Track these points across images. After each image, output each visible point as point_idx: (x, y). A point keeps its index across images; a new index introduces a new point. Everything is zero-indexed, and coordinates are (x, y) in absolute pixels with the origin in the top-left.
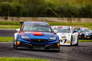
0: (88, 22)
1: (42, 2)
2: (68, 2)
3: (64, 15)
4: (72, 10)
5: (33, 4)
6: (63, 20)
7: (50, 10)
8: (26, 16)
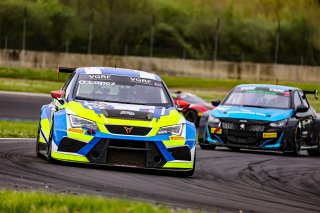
0: (298, 79)
1: (140, 5)
2: (231, 8)
3: (215, 53)
4: (244, 35)
5: (111, 8)
6: (212, 68)
7: (168, 34)
8: (85, 52)
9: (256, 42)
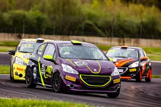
0: (151, 46)
1: (77, 12)
2: (119, 13)
3: (112, 34)
4: (126, 25)
5: (63, 13)
6: (111, 41)
7: (90, 25)
8: (52, 34)
9: (131, 29)
